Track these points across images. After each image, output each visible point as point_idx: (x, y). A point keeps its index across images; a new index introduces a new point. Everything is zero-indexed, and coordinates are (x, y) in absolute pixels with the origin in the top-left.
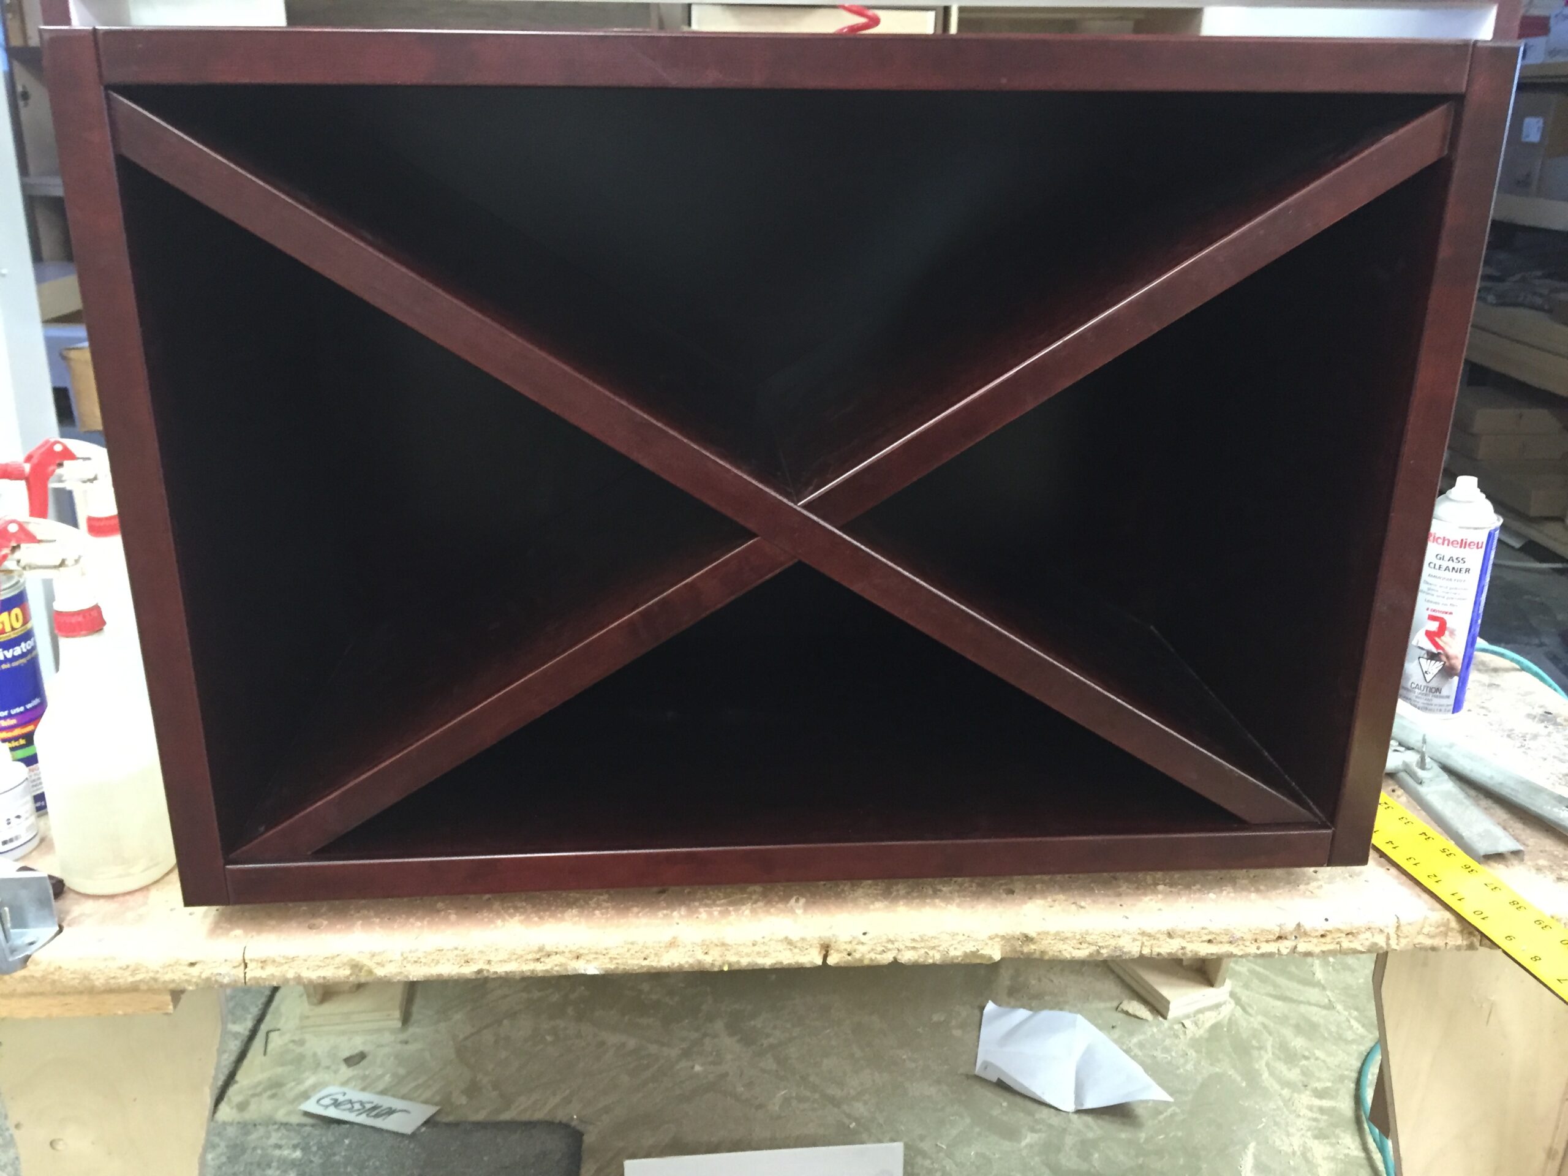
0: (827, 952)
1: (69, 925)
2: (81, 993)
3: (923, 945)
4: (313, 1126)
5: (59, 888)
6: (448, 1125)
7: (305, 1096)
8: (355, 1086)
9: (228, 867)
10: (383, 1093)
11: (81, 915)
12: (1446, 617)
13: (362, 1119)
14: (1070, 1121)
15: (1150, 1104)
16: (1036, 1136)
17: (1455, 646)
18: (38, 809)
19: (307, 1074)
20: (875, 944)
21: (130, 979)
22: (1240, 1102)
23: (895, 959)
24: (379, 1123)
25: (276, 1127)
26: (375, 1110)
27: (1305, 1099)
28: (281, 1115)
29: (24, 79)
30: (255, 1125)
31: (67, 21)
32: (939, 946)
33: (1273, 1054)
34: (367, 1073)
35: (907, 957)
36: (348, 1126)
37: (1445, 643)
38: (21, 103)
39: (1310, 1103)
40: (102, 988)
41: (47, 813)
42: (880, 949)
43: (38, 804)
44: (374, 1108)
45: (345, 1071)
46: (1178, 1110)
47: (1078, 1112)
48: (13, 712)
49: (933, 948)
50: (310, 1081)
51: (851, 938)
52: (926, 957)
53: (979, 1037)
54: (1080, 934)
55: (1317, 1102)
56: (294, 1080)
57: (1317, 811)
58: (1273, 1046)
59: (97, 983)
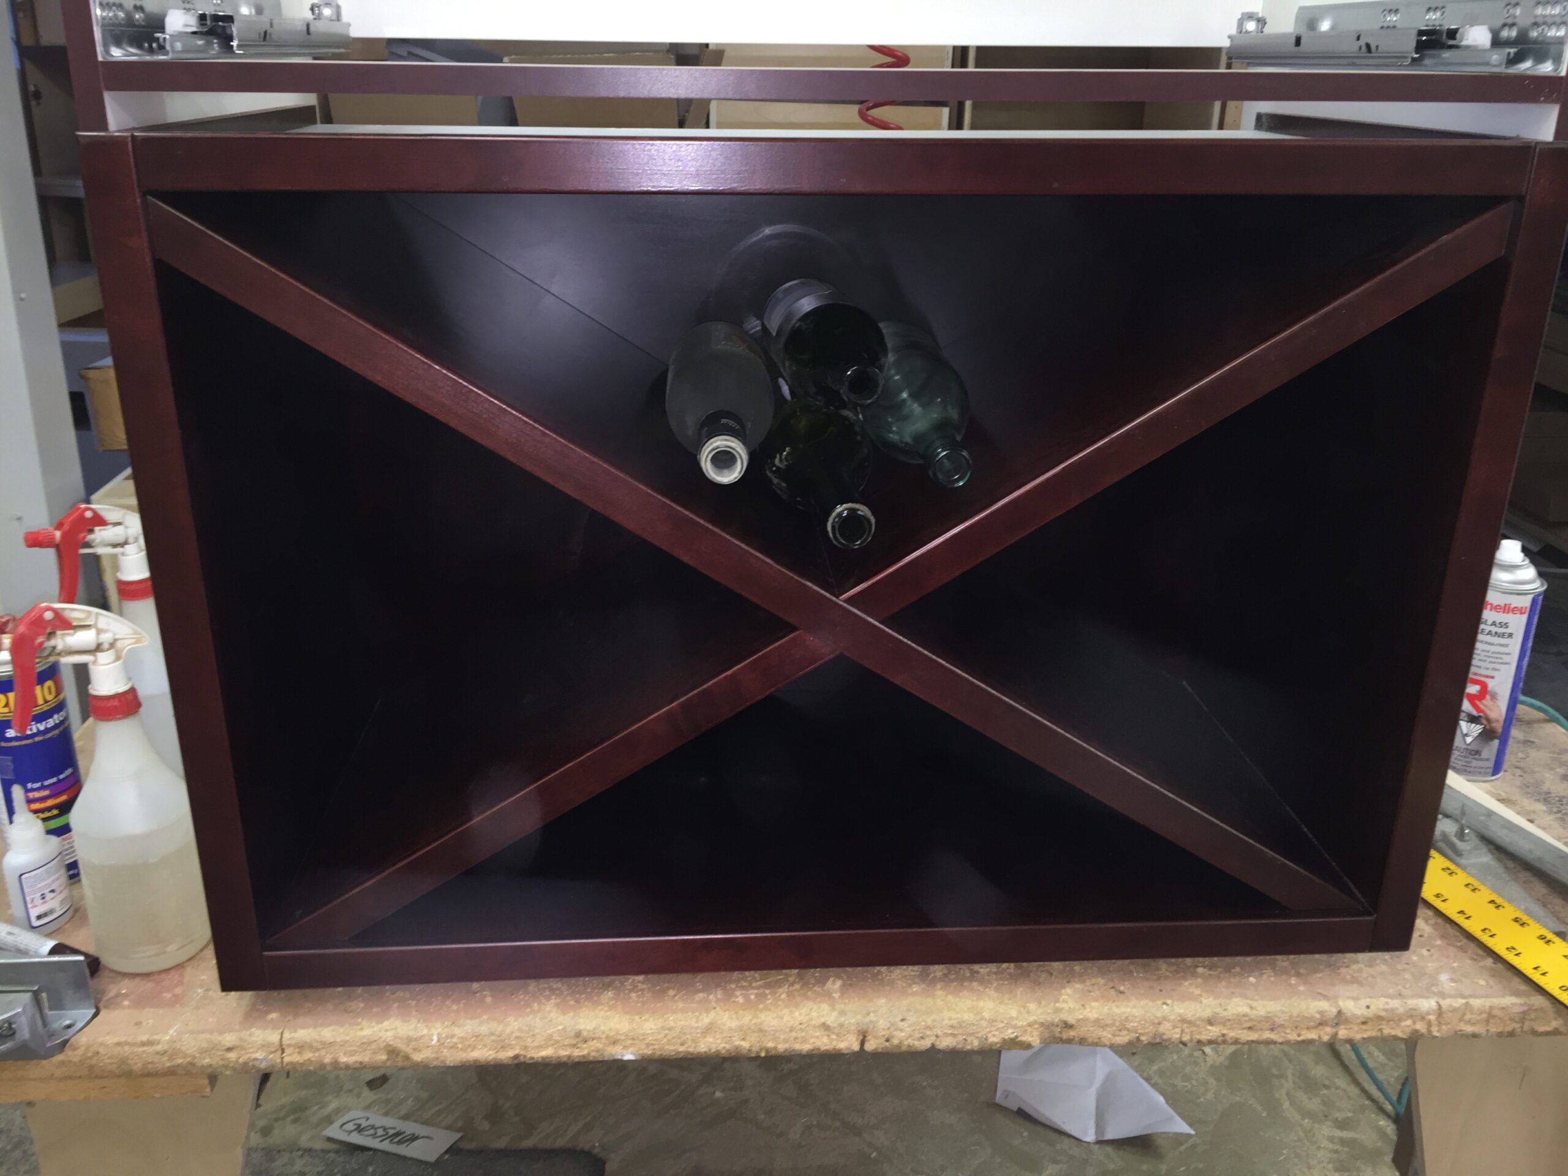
0: (865, 1037)
1: (106, 1007)
2: (119, 1076)
3: (961, 1031)
4: (337, 1152)
5: (94, 965)
6: (471, 1152)
7: (329, 1120)
8: (378, 1110)
9: (265, 953)
10: (406, 1118)
11: (118, 995)
12: (1488, 681)
13: (386, 1146)
14: (1090, 1151)
15: (1171, 1135)
16: (1057, 1167)
17: (1497, 709)
18: (71, 877)
19: (330, 1098)
20: (914, 1030)
21: (168, 1064)
22: (1261, 1133)
23: (933, 1045)
24: (404, 1150)
25: (300, 1153)
26: (398, 1137)
27: (1326, 1130)
28: (304, 1141)
29: (36, 78)
30: (279, 1151)
31: (104, 126)
32: (978, 1032)
33: (1294, 1082)
34: (390, 1096)
35: (945, 1043)
36: (371, 1153)
37: (1485, 706)
38: (33, 103)
39: (1331, 1134)
40: (140, 1073)
41: (79, 881)
42: (917, 1035)
43: (71, 872)
44: (397, 1134)
45: (368, 1095)
46: (1198, 1141)
47: (1099, 1142)
48: (46, 783)
49: (971, 1035)
50: (333, 1105)
51: (889, 1025)
52: (964, 1043)
53: (999, 1063)
54: (1120, 1021)
55: (1338, 1133)
56: (317, 1104)
57: (1359, 896)
58: (1293, 1075)
59: (135, 1068)
